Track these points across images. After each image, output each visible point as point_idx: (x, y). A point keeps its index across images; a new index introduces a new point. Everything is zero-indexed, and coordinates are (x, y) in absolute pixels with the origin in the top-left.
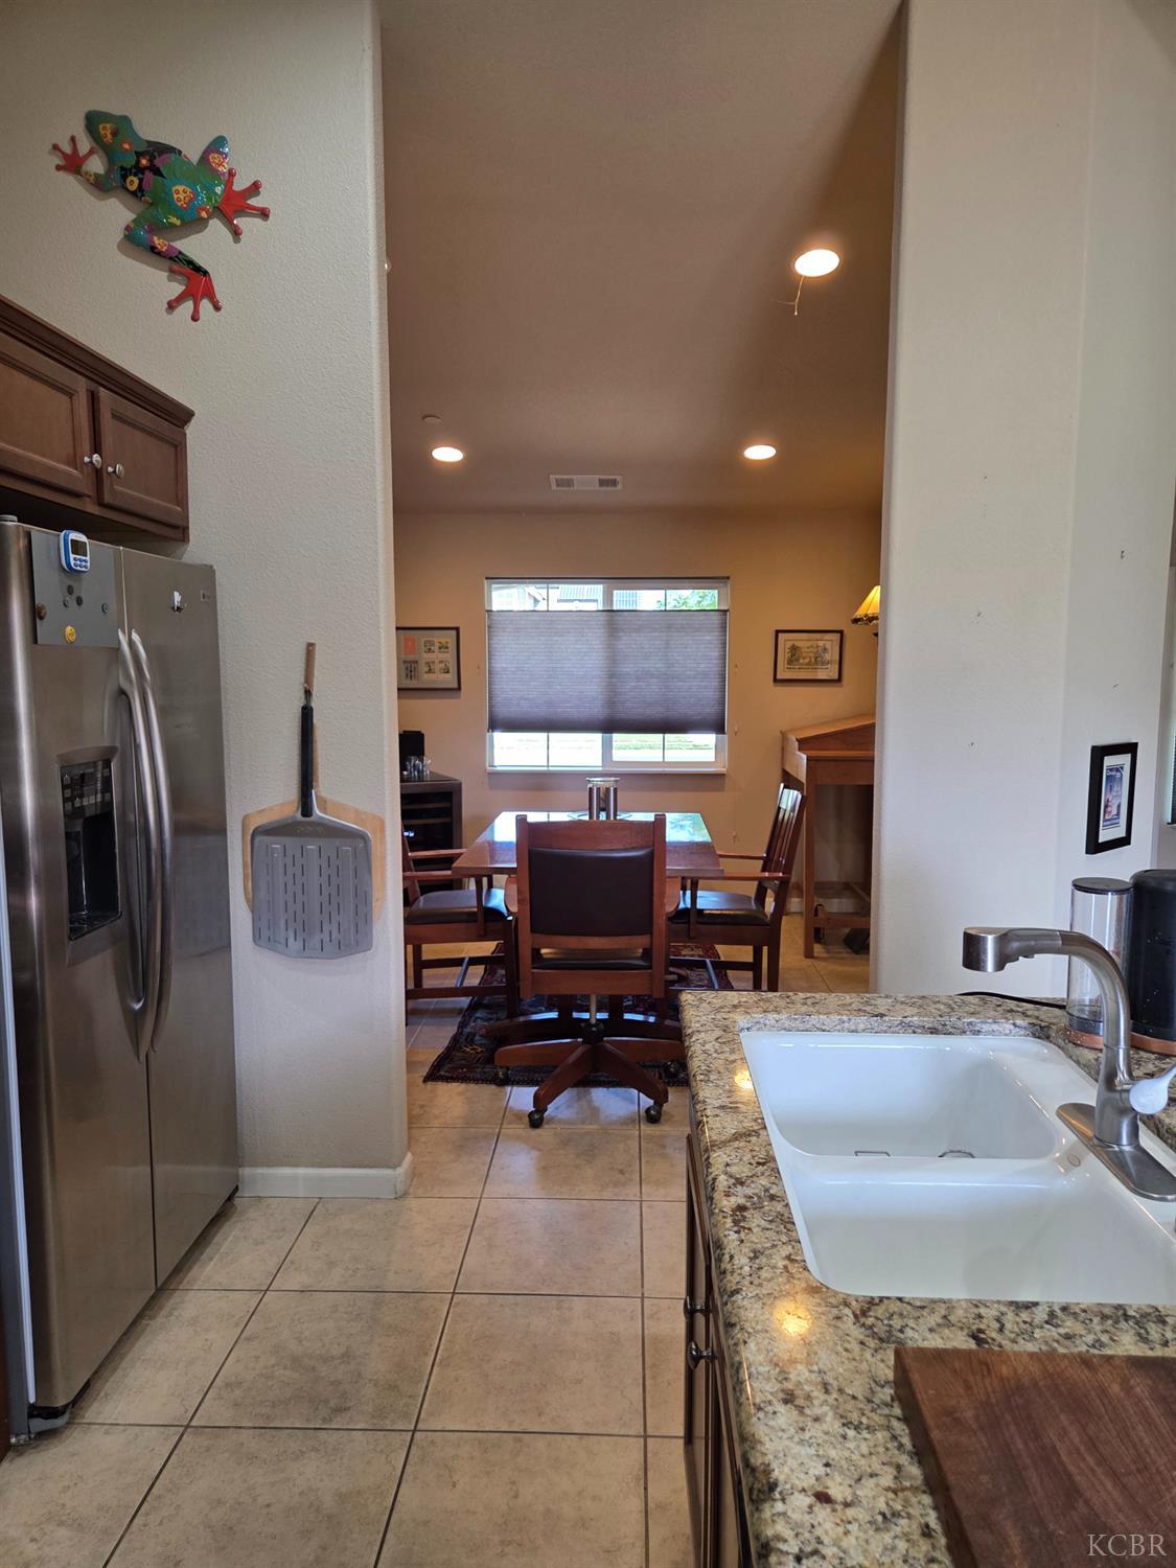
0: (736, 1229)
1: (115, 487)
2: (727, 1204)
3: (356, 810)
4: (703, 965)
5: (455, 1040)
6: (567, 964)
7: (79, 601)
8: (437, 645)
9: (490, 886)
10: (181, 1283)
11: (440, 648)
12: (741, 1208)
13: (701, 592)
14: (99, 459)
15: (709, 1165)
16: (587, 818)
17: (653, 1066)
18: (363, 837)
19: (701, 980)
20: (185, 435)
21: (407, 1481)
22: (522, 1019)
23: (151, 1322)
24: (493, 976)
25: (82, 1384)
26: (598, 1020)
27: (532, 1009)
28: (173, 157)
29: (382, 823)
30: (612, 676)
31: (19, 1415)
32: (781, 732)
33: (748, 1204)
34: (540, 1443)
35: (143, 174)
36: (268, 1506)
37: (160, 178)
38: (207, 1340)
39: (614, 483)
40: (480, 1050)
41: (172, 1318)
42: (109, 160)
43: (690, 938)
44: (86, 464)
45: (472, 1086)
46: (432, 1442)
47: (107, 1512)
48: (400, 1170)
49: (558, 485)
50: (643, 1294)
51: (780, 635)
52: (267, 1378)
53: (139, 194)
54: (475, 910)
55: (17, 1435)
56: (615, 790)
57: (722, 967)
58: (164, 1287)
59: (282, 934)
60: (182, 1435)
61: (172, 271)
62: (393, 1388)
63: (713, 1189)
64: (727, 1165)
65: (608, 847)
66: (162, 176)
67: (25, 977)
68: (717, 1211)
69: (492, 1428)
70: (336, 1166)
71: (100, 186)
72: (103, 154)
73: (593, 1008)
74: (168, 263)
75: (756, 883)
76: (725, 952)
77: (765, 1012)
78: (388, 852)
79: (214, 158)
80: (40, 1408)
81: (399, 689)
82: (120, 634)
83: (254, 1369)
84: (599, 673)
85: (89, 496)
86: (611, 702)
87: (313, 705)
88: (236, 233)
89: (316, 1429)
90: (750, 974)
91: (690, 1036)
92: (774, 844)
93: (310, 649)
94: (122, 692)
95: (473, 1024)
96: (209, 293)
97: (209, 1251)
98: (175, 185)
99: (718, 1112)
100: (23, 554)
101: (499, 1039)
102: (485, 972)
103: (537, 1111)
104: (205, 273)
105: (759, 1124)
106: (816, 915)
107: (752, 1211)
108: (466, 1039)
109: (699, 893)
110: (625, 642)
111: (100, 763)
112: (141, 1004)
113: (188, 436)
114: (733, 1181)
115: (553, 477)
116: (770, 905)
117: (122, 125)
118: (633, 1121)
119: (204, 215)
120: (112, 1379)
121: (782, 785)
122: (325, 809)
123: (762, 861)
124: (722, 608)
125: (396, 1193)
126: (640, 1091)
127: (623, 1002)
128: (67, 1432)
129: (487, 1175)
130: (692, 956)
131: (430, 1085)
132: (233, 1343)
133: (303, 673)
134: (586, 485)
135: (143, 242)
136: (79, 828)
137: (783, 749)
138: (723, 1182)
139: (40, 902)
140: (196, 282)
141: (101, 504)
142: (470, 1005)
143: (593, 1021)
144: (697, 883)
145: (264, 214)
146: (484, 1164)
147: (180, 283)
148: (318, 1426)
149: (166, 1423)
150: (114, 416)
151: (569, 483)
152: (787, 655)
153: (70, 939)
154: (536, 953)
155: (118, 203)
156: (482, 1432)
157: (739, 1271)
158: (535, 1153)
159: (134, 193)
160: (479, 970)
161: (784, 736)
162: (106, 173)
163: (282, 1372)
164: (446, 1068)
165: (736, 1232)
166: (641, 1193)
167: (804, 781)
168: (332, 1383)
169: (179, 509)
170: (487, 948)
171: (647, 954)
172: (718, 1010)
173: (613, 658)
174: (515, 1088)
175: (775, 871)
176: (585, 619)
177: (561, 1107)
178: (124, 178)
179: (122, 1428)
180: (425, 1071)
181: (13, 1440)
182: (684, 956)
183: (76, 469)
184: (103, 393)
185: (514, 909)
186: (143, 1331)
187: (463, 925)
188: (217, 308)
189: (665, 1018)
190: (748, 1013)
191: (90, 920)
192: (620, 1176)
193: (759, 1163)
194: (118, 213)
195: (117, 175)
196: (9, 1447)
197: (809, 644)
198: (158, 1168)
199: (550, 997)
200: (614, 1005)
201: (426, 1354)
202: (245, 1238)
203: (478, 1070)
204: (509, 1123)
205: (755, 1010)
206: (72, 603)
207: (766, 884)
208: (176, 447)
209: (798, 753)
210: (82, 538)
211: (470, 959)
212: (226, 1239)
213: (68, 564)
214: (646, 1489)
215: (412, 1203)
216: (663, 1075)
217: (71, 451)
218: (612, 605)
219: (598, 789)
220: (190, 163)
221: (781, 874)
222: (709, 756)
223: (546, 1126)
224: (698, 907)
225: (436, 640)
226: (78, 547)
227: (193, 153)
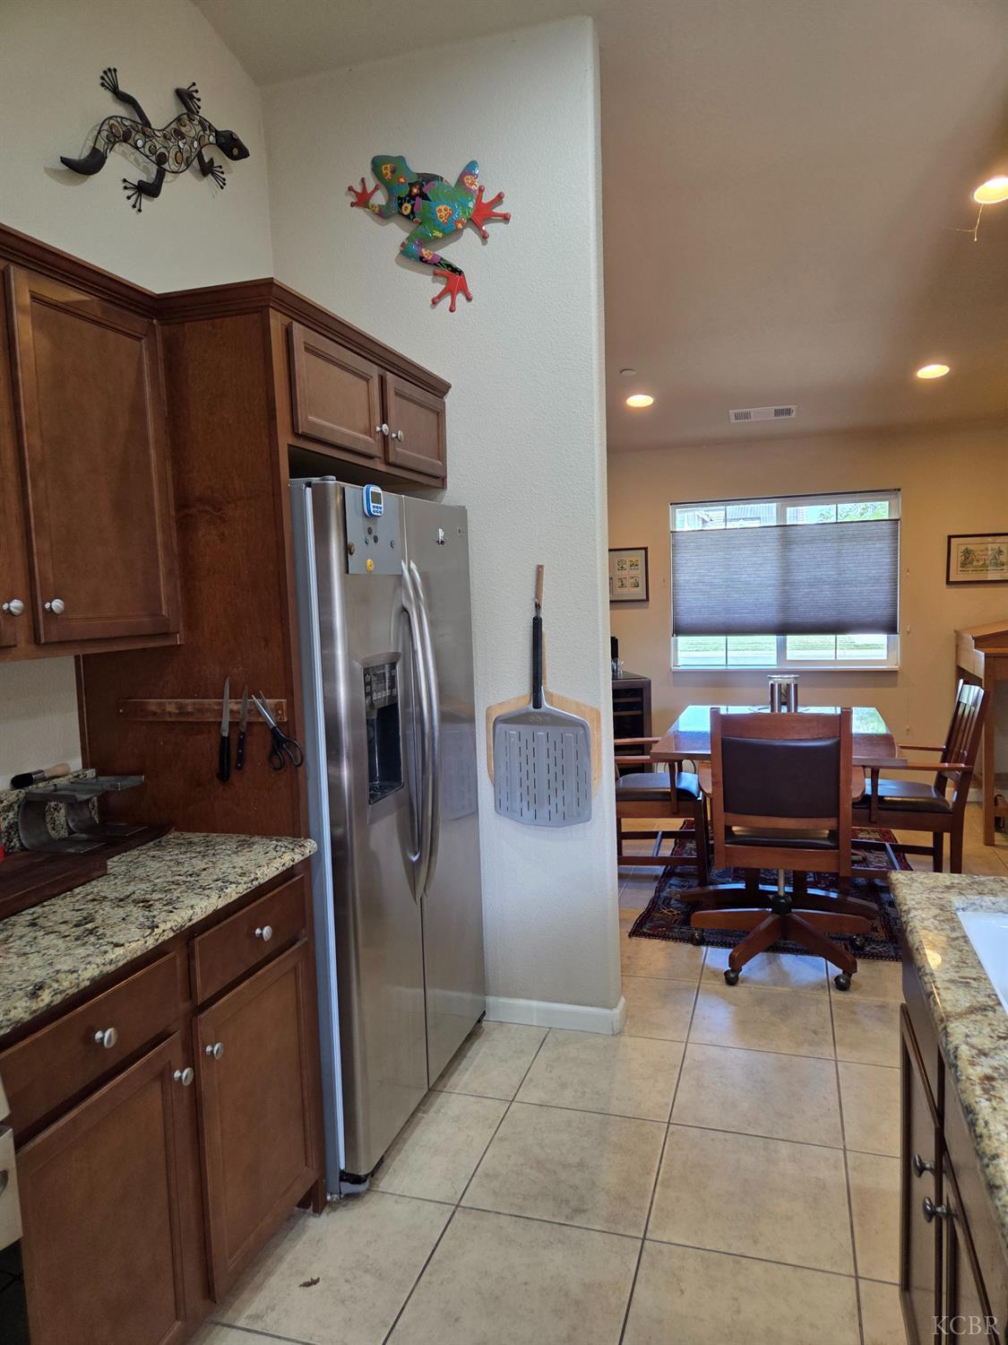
0: (986, 1096)
1: (398, 449)
2: (975, 1073)
3: (577, 703)
4: (882, 848)
5: (654, 903)
6: (757, 841)
7: (376, 539)
8: (628, 563)
9: (680, 770)
10: (445, 1087)
11: (631, 566)
12: (989, 1078)
13: (862, 505)
14: (387, 427)
15: (947, 1034)
16: (768, 711)
17: (838, 939)
18: (583, 725)
19: (880, 862)
20: (444, 403)
21: (640, 1282)
22: (711, 888)
23: (425, 1116)
24: (682, 849)
25: (378, 1159)
26: (786, 893)
27: (720, 880)
28: (436, 183)
29: (598, 714)
30: (786, 583)
31: (333, 1178)
32: (956, 631)
33: (996, 1075)
34: (758, 1268)
35: (414, 200)
36: (526, 1284)
37: (427, 202)
38: (468, 1136)
39: (789, 412)
40: (676, 912)
41: (441, 1115)
42: (389, 193)
43: (871, 822)
44: (378, 432)
45: (671, 943)
46: (660, 1251)
47: (401, 1267)
48: (617, 1011)
49: (736, 418)
50: (845, 1146)
51: (952, 540)
52: (518, 1174)
53: (412, 217)
54: (669, 790)
55: (331, 1194)
56: (796, 686)
57: (901, 850)
58: (434, 1088)
59: (517, 805)
60: (454, 1212)
61: (435, 274)
62: (622, 1198)
63: (956, 1057)
64: (967, 1036)
65: (796, 737)
66: (429, 200)
67: (340, 831)
68: (964, 1078)
69: (713, 1248)
70: (561, 1002)
71: (382, 214)
72: (386, 190)
73: (781, 882)
74: (431, 269)
75: (936, 773)
76: (902, 836)
77: (980, 894)
78: (603, 738)
79: (468, 180)
80: (348, 1174)
81: (611, 602)
82: (403, 564)
83: (507, 1165)
84: (774, 582)
85: (379, 458)
86: (785, 606)
87: (542, 616)
88: (484, 237)
89: (560, 1224)
90: (930, 859)
91: (908, 912)
92: (954, 736)
93: (540, 569)
94: (404, 610)
95: (668, 890)
96: (463, 288)
97: (464, 1063)
98: (439, 205)
99: (948, 985)
100: (340, 508)
101: (693, 904)
102: (676, 845)
103: (733, 971)
104: (460, 273)
105: (993, 1000)
106: (996, 804)
107: (1000, 1081)
108: (663, 903)
109: (880, 781)
110: (796, 554)
111: (387, 666)
112: (418, 856)
113: (447, 405)
114: (977, 1051)
115: (732, 412)
116: (951, 795)
117: (398, 163)
118: (823, 987)
119: (460, 226)
120: (398, 1158)
121: (961, 681)
122: (552, 701)
123: (941, 753)
124: (893, 518)
125: (613, 1030)
126: (826, 959)
127: (805, 878)
128: (367, 1198)
129: (691, 1023)
130: (869, 839)
131: (635, 940)
132: (488, 1141)
133: (534, 590)
134: (762, 415)
135: (414, 255)
136: (375, 717)
137: (957, 646)
138: (965, 1051)
139: (349, 773)
140: (454, 280)
141: (388, 463)
142: (664, 873)
143: (782, 894)
144: (878, 772)
145: (506, 218)
146: (688, 1012)
147: (442, 284)
148: (562, 1222)
149: (441, 1200)
150: (397, 394)
151: (747, 416)
152: (960, 559)
153: (370, 803)
154: (728, 829)
155: (395, 225)
156: (703, 1249)
157: (996, 1137)
158: (732, 1008)
159: (407, 217)
160: (670, 843)
161: (958, 635)
162: (387, 204)
163: (528, 1170)
164: (647, 926)
165: (987, 1100)
166: (835, 1053)
167: (982, 677)
168: (571, 1187)
169: (440, 463)
170: (676, 824)
171: (834, 835)
172: (932, 890)
173: (786, 568)
174: (710, 948)
175: (956, 762)
176: (760, 534)
177: (756, 968)
178: (400, 205)
179: (408, 1200)
180: (629, 927)
181: (329, 1198)
182: (861, 838)
183: (371, 437)
184: (389, 376)
185: (709, 790)
186: (418, 1123)
187: (660, 803)
188: (469, 299)
189: (848, 895)
190: (963, 894)
191: (382, 788)
192: (814, 1036)
193: (1000, 1038)
194: (396, 233)
195: (395, 204)
196: (326, 1203)
197: (983, 547)
198: (429, 992)
199: (736, 870)
200: (799, 880)
201: (649, 1174)
202: (492, 1055)
203: (676, 930)
204: (708, 979)
205: (969, 891)
206: (371, 541)
207: (946, 774)
208: (438, 414)
209: (974, 650)
210: (378, 490)
211: (663, 832)
212: (477, 1054)
213: (369, 511)
214: (861, 1325)
215: (625, 1039)
216: (849, 947)
217: (367, 422)
218: (786, 521)
219: (780, 685)
220: (449, 186)
221: (963, 765)
222: (881, 654)
223: (741, 985)
224: (879, 794)
225: (628, 560)
226: (376, 498)
227: (451, 179)
